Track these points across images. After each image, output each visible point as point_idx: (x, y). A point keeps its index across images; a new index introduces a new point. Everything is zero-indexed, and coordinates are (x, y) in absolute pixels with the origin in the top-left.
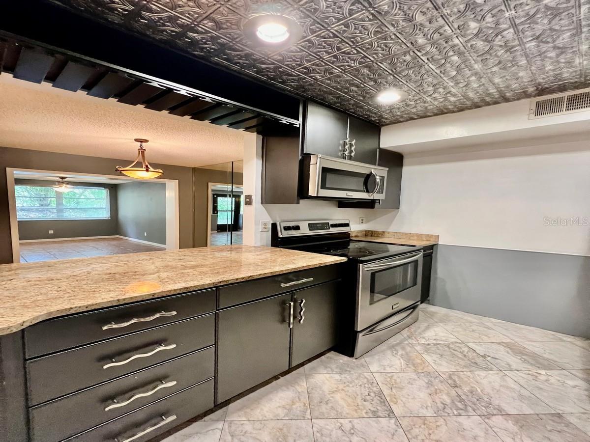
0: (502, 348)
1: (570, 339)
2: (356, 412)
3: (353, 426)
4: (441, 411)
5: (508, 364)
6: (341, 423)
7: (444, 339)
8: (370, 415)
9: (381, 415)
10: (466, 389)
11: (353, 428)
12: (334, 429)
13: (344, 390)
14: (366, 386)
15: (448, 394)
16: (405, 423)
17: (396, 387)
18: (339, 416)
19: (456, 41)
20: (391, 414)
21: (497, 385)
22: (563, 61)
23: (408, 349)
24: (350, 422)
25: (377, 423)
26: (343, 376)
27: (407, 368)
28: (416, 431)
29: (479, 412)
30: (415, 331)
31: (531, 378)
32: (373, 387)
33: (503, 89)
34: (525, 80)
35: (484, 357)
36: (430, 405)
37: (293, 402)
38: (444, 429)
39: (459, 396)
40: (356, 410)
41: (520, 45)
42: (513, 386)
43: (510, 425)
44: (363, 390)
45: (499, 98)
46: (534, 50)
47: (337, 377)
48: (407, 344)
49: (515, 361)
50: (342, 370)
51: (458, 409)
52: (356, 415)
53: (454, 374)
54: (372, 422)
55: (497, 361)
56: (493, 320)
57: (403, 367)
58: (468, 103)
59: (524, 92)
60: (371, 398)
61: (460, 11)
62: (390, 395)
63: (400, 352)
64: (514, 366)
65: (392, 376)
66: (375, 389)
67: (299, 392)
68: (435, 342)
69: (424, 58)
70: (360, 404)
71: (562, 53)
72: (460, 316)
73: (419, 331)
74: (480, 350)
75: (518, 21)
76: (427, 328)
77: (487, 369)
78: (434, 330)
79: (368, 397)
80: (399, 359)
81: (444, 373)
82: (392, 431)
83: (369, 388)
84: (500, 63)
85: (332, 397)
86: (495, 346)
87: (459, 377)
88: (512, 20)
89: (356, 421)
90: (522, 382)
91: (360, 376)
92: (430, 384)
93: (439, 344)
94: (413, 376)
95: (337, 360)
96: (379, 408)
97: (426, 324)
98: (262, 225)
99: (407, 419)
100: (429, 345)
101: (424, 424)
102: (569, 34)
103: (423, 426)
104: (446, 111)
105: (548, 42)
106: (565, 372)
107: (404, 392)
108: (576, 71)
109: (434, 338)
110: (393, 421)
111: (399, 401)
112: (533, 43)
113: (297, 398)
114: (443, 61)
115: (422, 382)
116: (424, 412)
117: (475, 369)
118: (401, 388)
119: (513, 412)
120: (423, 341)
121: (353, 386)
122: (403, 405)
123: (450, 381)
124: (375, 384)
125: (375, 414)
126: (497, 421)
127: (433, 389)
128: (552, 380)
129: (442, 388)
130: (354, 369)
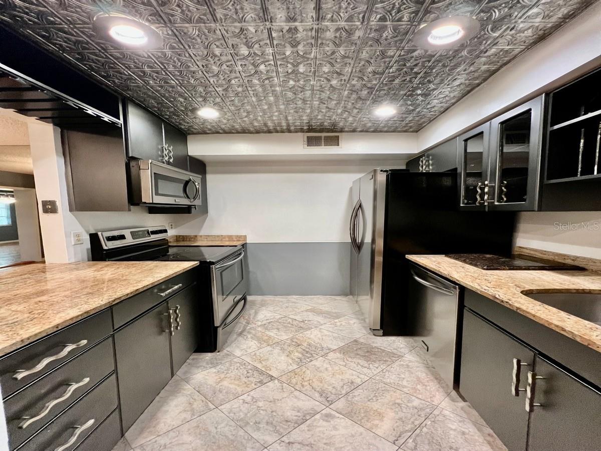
0: (310, 313)
1: (338, 298)
2: (248, 387)
3: (253, 397)
4: (300, 362)
5: (319, 322)
6: (243, 399)
7: (272, 317)
8: (259, 385)
9: (265, 381)
10: (305, 344)
11: (253, 398)
12: (241, 405)
13: (226, 377)
14: (241, 367)
15: (297, 351)
16: (284, 379)
17: (263, 360)
18: (237, 395)
19: (278, 89)
20: (272, 378)
21: (319, 336)
22: (328, 115)
23: (253, 332)
24: (248, 395)
25: (267, 388)
26: (218, 368)
27: (262, 345)
28: (294, 381)
29: (320, 355)
30: (249, 318)
31: (332, 326)
32: (247, 366)
33: (291, 124)
34: (305, 122)
35: (303, 321)
36: (291, 362)
37: (190, 404)
38: (308, 372)
39: (304, 350)
40: (247, 386)
41: (311, 101)
42: (328, 334)
43: (338, 355)
44: (241, 371)
45: (286, 129)
46: (316, 106)
47: (213, 370)
48: (250, 329)
49: (320, 319)
50: (213, 364)
51: (308, 358)
52: (249, 389)
53: (293, 338)
54: (263, 388)
55: (312, 322)
56: (294, 296)
57: (259, 346)
58: (265, 129)
59: (301, 128)
60: (251, 374)
61: (287, 72)
62: (263, 367)
63: (249, 336)
64: (322, 322)
65: (255, 354)
66: (249, 367)
67: (189, 395)
68: (268, 321)
69: (251, 93)
70: (246, 381)
71: (329, 111)
72: (273, 299)
73: (252, 317)
74: (298, 318)
75: (315, 88)
76: (256, 313)
77: (310, 329)
78: (262, 314)
79: (248, 375)
80: (252, 341)
81: (287, 339)
82: (281, 387)
83: (245, 368)
84: (296, 108)
85: (221, 386)
86: (305, 313)
87: (297, 339)
88: (313, 86)
89: (252, 393)
90: (331, 329)
91: (231, 363)
92: (283, 349)
93: (271, 322)
94: (269, 348)
95: (202, 358)
96: (262, 378)
97: (253, 311)
98: (74, 236)
99: (284, 377)
100: (265, 324)
101: (296, 374)
102: (335, 102)
103: (296, 376)
104: (247, 131)
105: (325, 104)
106: (346, 317)
107: (271, 360)
108: (331, 123)
109: (266, 319)
110: (276, 381)
111: (272, 368)
112: (318, 103)
113: (191, 399)
114: (263, 98)
115: (277, 350)
116: (291, 368)
117: (302, 331)
118: (268, 359)
119: (335, 347)
120: (260, 323)
121: (231, 372)
122: (275, 369)
123: (293, 343)
124: (247, 364)
125: (262, 383)
126: (331, 355)
127: (287, 352)
128: (344, 324)
129: (292, 349)
130: (224, 360)
